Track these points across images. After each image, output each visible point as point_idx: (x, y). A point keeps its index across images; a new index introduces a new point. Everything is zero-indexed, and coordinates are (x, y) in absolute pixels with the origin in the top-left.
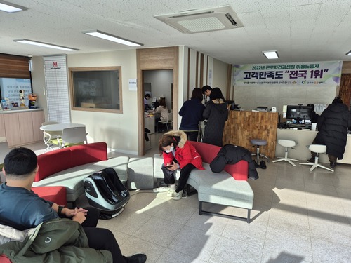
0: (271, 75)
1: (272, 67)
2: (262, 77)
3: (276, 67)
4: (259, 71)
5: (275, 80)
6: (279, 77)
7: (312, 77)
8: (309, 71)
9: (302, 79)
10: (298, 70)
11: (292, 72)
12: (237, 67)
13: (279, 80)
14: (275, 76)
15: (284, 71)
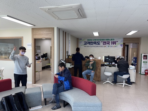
0: (95, 43)
1: (95, 40)
2: (92, 44)
3: (97, 40)
4: (90, 41)
5: (97, 45)
6: (99, 44)
7: (112, 44)
8: (110, 41)
9: (108, 45)
10: (106, 41)
11: (104, 42)
12: (81, 39)
13: (99, 45)
14: (97, 44)
15: (101, 41)
